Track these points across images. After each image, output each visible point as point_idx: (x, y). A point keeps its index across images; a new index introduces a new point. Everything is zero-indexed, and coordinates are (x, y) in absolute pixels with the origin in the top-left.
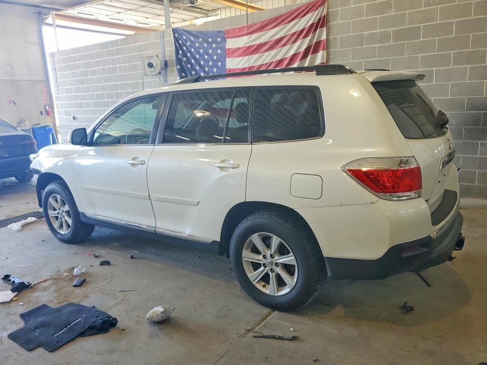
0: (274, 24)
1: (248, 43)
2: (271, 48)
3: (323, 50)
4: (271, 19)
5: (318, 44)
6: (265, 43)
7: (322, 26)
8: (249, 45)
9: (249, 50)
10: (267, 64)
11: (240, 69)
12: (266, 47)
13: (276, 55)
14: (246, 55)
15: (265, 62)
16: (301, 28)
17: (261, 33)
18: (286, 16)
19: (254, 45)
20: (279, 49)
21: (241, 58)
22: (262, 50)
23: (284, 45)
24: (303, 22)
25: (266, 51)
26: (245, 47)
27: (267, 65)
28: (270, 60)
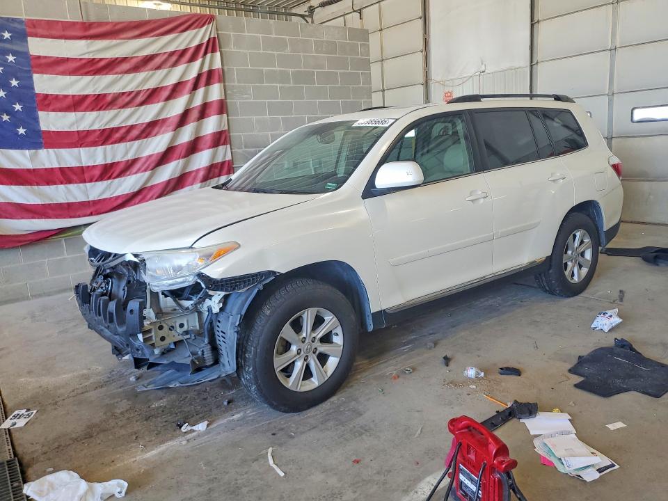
0: (137, 32)
1: (88, 53)
2: (136, 69)
3: (219, 82)
4: (131, 22)
5: (211, 73)
6: (124, 60)
7: (214, 50)
8: (91, 56)
9: (91, 66)
10: (130, 93)
11: (73, 96)
12: (125, 66)
13: (145, 81)
14: (87, 74)
15: (127, 89)
16: (182, 48)
17: (114, 42)
18: (157, 24)
19: (101, 60)
20: (151, 72)
21: (74, 78)
22: (118, 69)
23: (159, 68)
24: (185, 39)
25: (128, 72)
26: (81, 59)
27: (132, 96)
28: (138, 86)
